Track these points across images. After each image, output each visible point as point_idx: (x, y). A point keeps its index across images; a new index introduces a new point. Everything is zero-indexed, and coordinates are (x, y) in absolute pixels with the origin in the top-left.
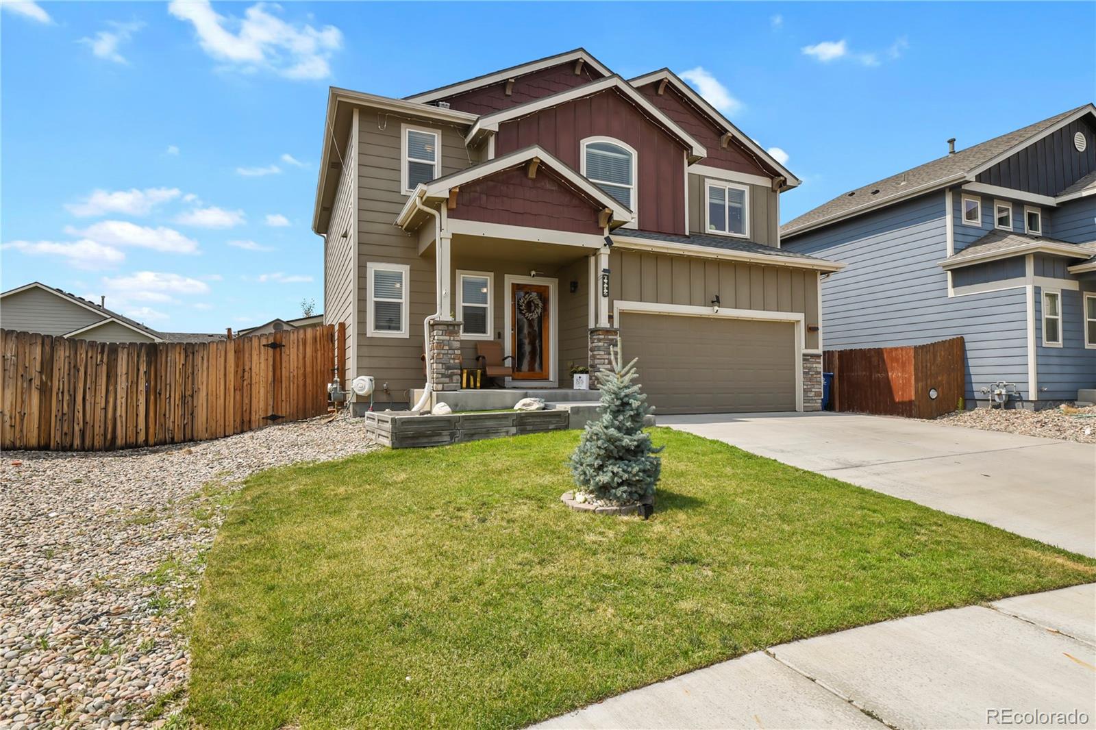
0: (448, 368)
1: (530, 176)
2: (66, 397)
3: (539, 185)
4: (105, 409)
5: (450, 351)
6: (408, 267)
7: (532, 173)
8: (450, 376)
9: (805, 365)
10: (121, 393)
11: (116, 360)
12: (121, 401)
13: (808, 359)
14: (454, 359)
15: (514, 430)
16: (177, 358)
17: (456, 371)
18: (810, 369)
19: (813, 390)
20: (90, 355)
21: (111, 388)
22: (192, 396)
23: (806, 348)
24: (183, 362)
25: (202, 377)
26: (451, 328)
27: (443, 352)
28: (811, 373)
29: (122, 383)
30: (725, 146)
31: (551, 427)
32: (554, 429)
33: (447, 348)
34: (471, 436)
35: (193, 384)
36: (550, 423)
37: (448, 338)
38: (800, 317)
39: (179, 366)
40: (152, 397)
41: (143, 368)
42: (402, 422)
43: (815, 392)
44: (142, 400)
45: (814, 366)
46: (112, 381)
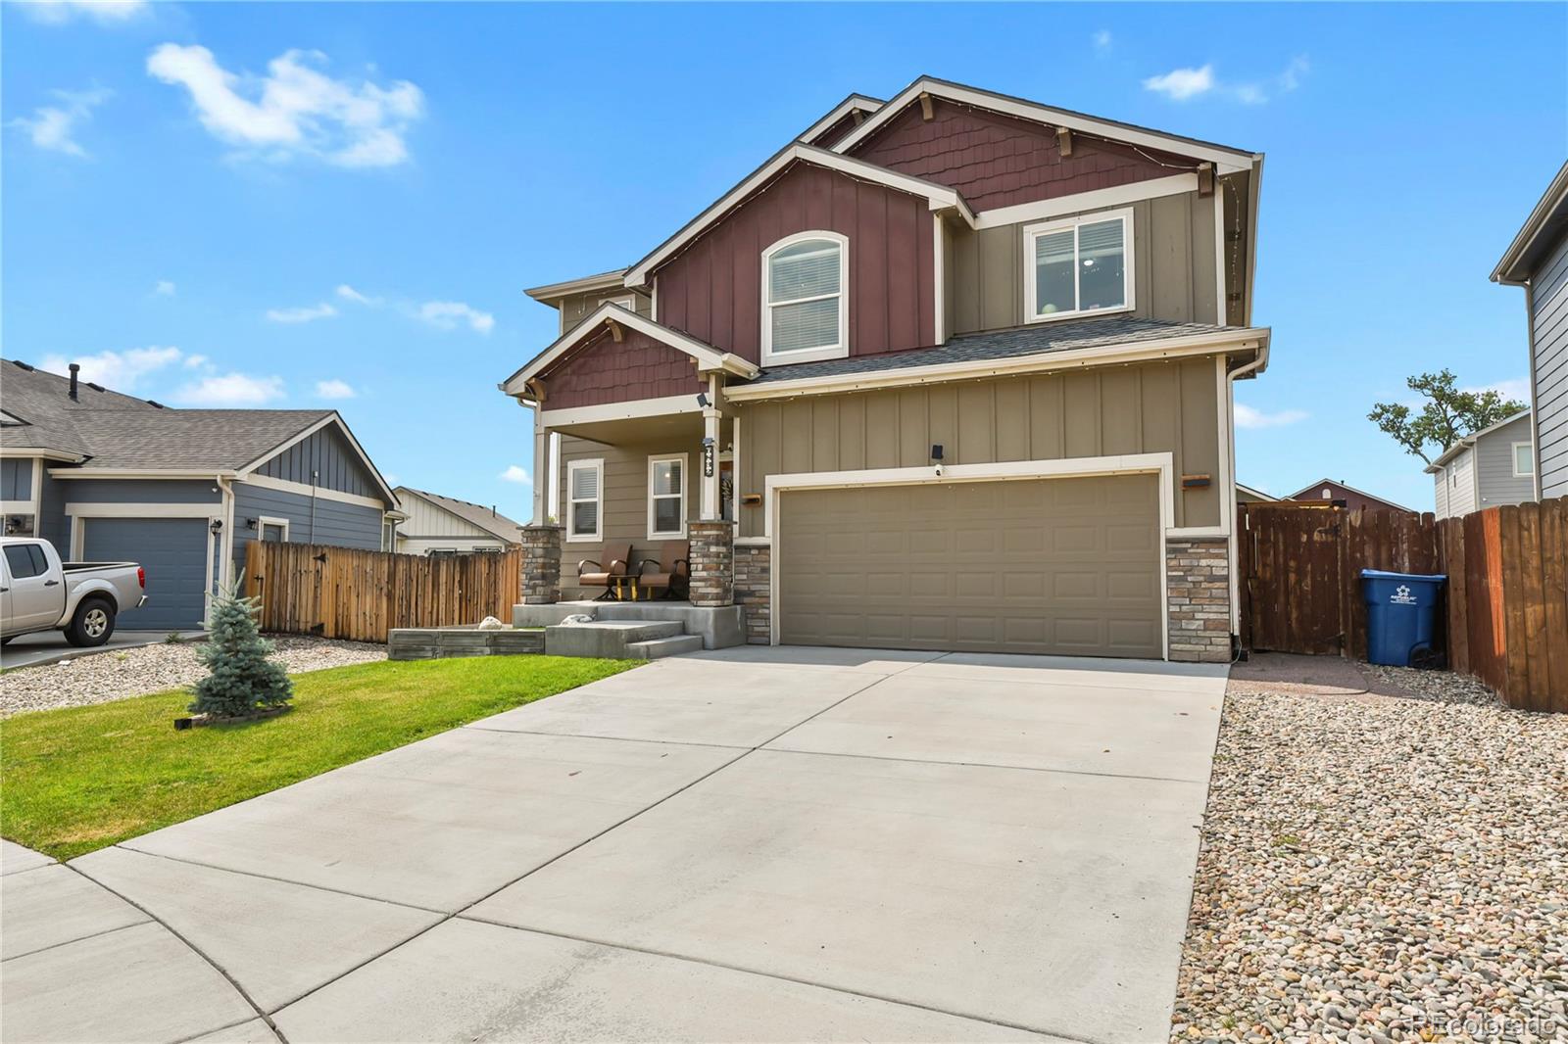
0: (531, 579)
1: (616, 340)
2: (405, 602)
3: (629, 347)
4: (431, 613)
5: (534, 560)
6: (601, 461)
7: (618, 337)
8: (534, 587)
9: (1173, 563)
10: (442, 600)
11: (439, 571)
12: (442, 606)
13: (1185, 550)
14: (537, 568)
15: (487, 650)
16: (483, 567)
17: (537, 582)
18: (1189, 570)
19: (1198, 616)
20: (420, 567)
21: (435, 595)
22: (494, 603)
23: (1176, 525)
24: (487, 571)
25: (501, 586)
26: (534, 534)
27: (527, 560)
28: (1189, 579)
29: (443, 593)
30: (1066, 151)
31: (526, 649)
32: (527, 653)
33: (530, 556)
34: (450, 653)
35: (495, 591)
36: (525, 645)
37: (531, 545)
38: (1161, 462)
39: (484, 576)
40: (464, 604)
41: (457, 579)
42: (396, 635)
43: (1205, 620)
44: (457, 606)
45: (1203, 562)
46: (436, 589)
